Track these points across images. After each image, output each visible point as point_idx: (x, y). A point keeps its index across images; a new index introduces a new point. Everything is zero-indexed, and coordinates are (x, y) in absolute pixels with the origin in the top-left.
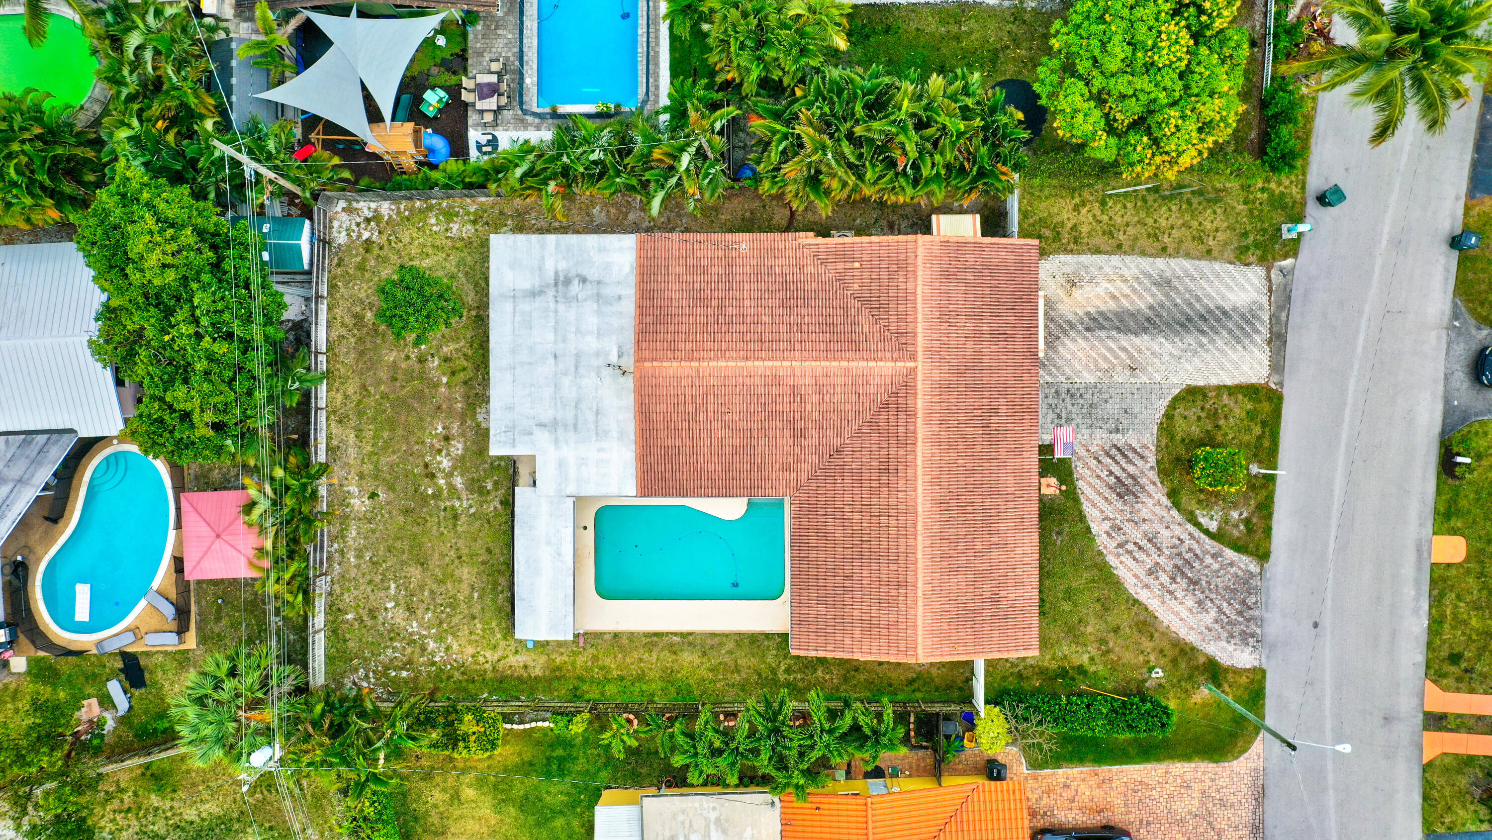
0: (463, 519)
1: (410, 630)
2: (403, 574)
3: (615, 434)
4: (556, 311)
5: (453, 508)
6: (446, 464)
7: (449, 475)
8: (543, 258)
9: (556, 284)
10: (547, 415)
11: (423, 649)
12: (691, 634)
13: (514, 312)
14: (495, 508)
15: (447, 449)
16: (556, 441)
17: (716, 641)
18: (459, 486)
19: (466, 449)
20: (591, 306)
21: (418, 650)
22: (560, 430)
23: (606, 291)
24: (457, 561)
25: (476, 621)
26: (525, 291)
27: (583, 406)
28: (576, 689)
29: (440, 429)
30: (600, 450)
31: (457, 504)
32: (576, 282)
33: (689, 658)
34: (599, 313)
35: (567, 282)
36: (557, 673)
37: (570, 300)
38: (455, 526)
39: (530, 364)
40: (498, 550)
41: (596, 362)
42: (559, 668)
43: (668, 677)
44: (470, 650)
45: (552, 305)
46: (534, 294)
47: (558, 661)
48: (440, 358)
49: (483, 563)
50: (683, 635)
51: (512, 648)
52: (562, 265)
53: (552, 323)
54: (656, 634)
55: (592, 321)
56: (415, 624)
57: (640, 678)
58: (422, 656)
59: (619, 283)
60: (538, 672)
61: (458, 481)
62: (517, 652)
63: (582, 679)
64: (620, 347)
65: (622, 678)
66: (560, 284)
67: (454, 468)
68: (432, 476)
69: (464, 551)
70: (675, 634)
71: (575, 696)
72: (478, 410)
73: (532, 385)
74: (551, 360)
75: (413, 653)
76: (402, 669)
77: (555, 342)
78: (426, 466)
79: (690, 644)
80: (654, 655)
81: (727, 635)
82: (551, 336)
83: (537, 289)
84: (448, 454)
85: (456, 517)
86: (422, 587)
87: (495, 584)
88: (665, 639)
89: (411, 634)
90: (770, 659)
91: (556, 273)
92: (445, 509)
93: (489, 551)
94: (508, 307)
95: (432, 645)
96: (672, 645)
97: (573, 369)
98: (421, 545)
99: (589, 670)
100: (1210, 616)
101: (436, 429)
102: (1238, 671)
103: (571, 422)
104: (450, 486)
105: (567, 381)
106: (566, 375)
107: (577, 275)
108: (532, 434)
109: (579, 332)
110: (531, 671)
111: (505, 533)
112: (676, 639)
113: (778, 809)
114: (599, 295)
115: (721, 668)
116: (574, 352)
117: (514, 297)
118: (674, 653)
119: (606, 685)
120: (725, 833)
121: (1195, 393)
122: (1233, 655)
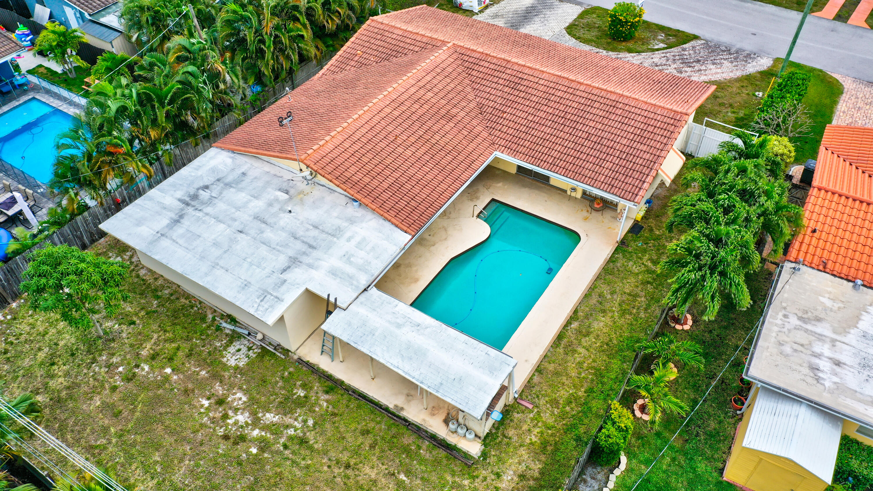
0: (311, 436)
3: (345, 224)
4: (207, 214)
5: (291, 438)
6: (242, 418)
7: (256, 422)
8: (160, 203)
9: (188, 205)
10: (281, 262)
12: (575, 312)
13: (174, 241)
14: (327, 401)
15: (230, 408)
16: (310, 266)
17: (594, 300)
18: (276, 419)
19: (247, 391)
20: (229, 193)
22: (305, 259)
23: (230, 178)
24: (349, 472)
26: (167, 226)
27: (300, 234)
29: (206, 403)
31: (291, 432)
32: (201, 192)
33: (600, 324)
34: (241, 190)
35: (195, 197)
36: (549, 448)
38: (311, 448)
39: (227, 251)
40: (371, 425)
41: (275, 209)
42: (544, 445)
43: (612, 350)
45: (199, 214)
46: (177, 221)
47: (534, 439)
49: (372, 447)
50: (574, 316)
51: (491, 477)
52: (179, 194)
53: (213, 221)
54: (560, 337)
55: (242, 197)
57: (599, 374)
59: (233, 169)
60: (537, 467)
61: (270, 418)
63: (569, 429)
65: (590, 391)
66: (190, 202)
67: (253, 414)
68: (242, 438)
69: (345, 457)
70: (568, 323)
72: (225, 360)
73: (245, 259)
74: (240, 236)
77: (229, 226)
78: (226, 437)
80: (581, 350)
81: (593, 287)
82: (221, 227)
83: (176, 217)
84: (236, 411)
85: (303, 441)
87: (406, 450)
88: (570, 333)
90: (636, 270)
91: (180, 200)
92: (286, 447)
93: (366, 432)
94: (164, 243)
96: (579, 332)
97: (263, 225)
99: (563, 416)
100: (726, 63)
101: (202, 406)
102: (773, 66)
103: (304, 248)
104: (265, 428)
105: (269, 234)
106: (262, 232)
107: (198, 189)
108: (285, 281)
109: (238, 209)
110: (529, 474)
111: (359, 407)
112: (575, 325)
113: (804, 268)
114: (226, 185)
115: (624, 306)
116: (251, 219)
117: (162, 235)
118: (588, 334)
119: (590, 409)
120: (819, 320)
121: (571, 27)
122: (761, 65)
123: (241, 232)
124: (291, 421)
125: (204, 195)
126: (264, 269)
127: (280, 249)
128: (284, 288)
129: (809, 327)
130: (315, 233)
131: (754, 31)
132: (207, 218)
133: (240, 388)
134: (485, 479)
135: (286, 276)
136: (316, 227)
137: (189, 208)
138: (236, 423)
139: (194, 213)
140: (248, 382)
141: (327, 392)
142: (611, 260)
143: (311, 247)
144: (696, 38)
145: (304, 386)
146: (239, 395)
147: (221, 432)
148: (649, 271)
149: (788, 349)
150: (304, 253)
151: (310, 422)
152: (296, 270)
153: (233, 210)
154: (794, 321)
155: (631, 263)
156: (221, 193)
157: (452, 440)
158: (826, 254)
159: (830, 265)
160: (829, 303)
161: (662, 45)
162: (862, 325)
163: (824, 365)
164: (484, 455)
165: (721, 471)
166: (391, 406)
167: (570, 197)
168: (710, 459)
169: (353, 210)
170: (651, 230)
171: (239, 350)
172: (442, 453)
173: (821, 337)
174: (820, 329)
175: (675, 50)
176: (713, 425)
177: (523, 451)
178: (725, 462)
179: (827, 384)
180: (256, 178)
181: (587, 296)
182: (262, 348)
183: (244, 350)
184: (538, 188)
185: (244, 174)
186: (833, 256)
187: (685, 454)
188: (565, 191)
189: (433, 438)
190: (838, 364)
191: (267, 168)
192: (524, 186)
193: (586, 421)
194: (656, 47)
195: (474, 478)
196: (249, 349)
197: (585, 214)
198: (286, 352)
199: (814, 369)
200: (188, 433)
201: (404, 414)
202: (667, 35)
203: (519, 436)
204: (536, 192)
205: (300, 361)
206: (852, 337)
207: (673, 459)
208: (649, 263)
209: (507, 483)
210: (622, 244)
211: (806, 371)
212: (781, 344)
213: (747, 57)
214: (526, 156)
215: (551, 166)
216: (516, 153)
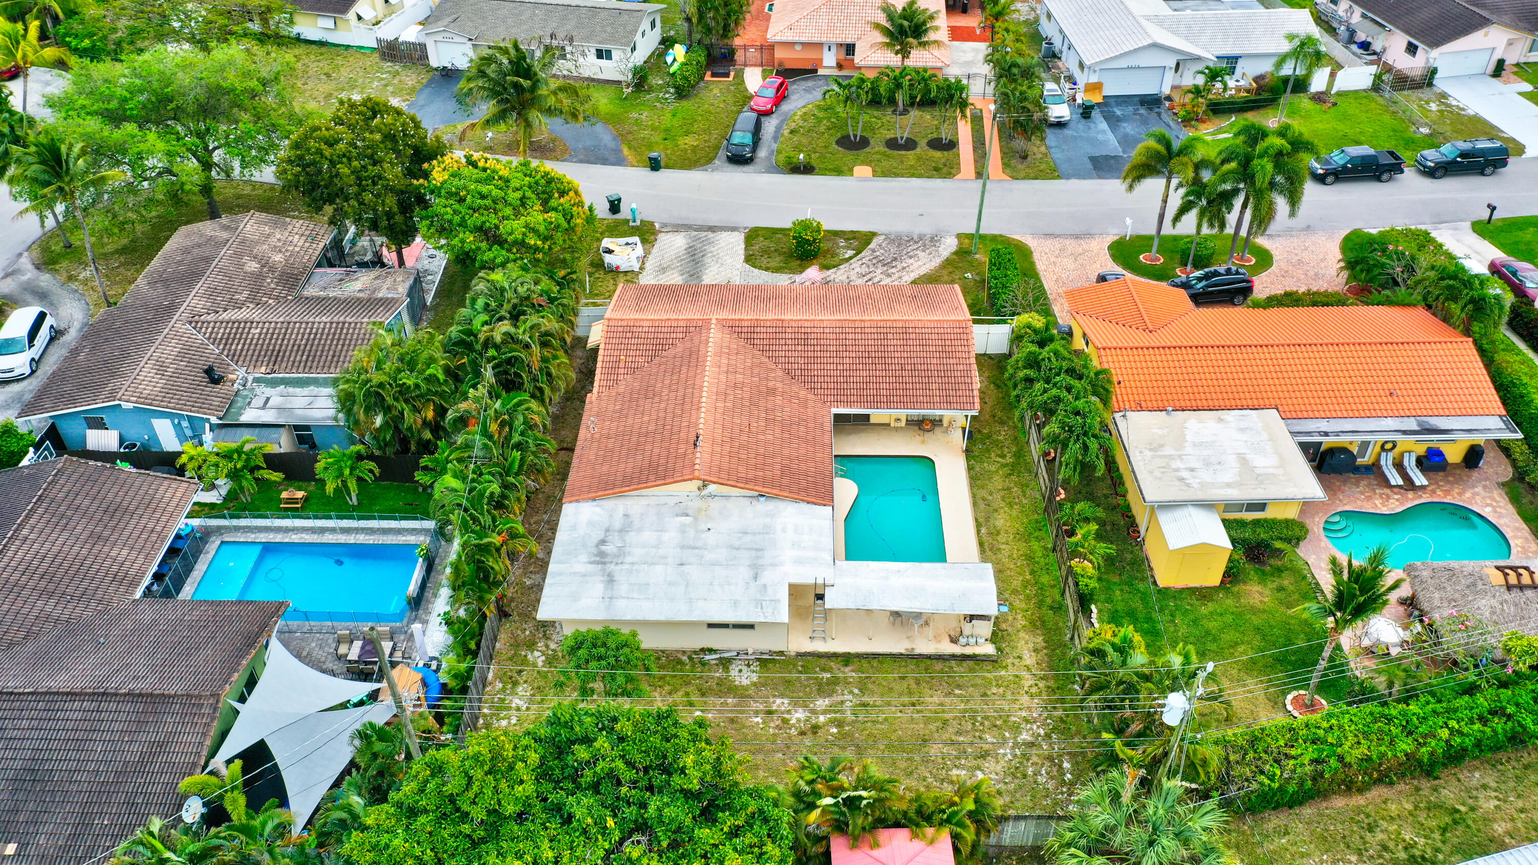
0: (866, 699)
3: (768, 520)
4: (633, 564)
5: (853, 708)
6: (800, 714)
7: (814, 712)
8: (575, 574)
9: (604, 563)
10: (744, 573)
12: (976, 520)
13: (628, 598)
14: (852, 671)
15: (782, 713)
16: (774, 565)
17: (982, 505)
18: (826, 703)
19: (782, 696)
20: (631, 537)
22: (761, 562)
23: (617, 525)
24: (918, 708)
25: (989, 693)
26: (606, 589)
27: (737, 544)
28: (1052, 608)
29: (759, 720)
30: (784, 530)
31: (848, 705)
32: (604, 548)
33: (1001, 521)
34: (640, 530)
35: (602, 554)
36: (1038, 624)
37: (622, 552)
38: (875, 707)
39: (687, 585)
40: (903, 670)
41: (691, 533)
42: (1033, 623)
43: (1025, 537)
44: (1025, 700)
45: (625, 567)
46: (610, 580)
47: (1023, 623)
49: (918, 684)
50: (978, 526)
51: (1016, 661)
52: (584, 558)
53: (646, 567)
54: (981, 544)
55: (648, 536)
56: (1002, 751)
57: (1030, 558)
59: (611, 516)
60: (1040, 639)
61: (822, 703)
62: (1020, 658)
63: (1040, 604)
64: (677, 516)
65: (1032, 572)
66: (603, 560)
67: (805, 708)
68: (815, 729)
69: (905, 700)
70: (978, 532)
71: (1060, 608)
72: (737, 683)
73: (711, 584)
74: (686, 568)
77: (666, 564)
78: (802, 733)
79: (987, 519)
80: (1003, 547)
81: (974, 496)
82: (659, 569)
83: (606, 578)
84: (789, 712)
85: (865, 705)
87: (942, 674)
88: (985, 538)
89: (1015, 756)
90: (993, 468)
91: (590, 563)
92: (856, 715)
93: (903, 677)
94: (621, 604)
95: (1025, 736)
96: (990, 534)
97: (697, 551)
99: (1028, 598)
100: (921, 254)
101: (758, 723)
102: (960, 243)
103: (754, 554)
104: (826, 711)
105: (709, 556)
106: (702, 557)
107: (597, 546)
108: (765, 586)
109: (657, 547)
110: (1039, 647)
111: (881, 663)
112: (983, 530)
113: (1128, 414)
114: (620, 531)
115: (1008, 501)
116: (678, 550)
117: (611, 598)
118: (998, 533)
119: (1043, 584)
120: (1162, 446)
121: (749, 259)
122: (949, 245)
123: (682, 565)
124: (840, 698)
125: (609, 548)
126: (737, 585)
127: (733, 563)
128: (769, 591)
129: (1159, 453)
130: (748, 538)
131: (920, 212)
132: (636, 567)
133: (775, 696)
134: (1013, 664)
135: (761, 581)
136: (746, 533)
137: (608, 565)
138: (799, 720)
139: (619, 567)
140: (776, 689)
141: (846, 665)
142: (970, 468)
143: (757, 550)
144: (874, 234)
145: (823, 670)
146: (779, 701)
147: (793, 732)
148: (1004, 466)
149: (1157, 474)
150: (757, 558)
151: (856, 691)
152: (765, 573)
153: (654, 550)
154: (1148, 454)
155: (985, 465)
156: (624, 541)
157: (968, 651)
158: (1136, 397)
159: (1143, 404)
160: (1160, 432)
161: (850, 253)
162: (1189, 438)
163: (1185, 474)
164: (999, 649)
165: (1155, 583)
166: (903, 651)
167: (897, 429)
168: (1143, 579)
169: (764, 506)
170: (980, 432)
171: (740, 671)
172: (971, 663)
173: (1171, 457)
174: (1168, 451)
175: (866, 253)
176: (1128, 556)
177: (1022, 634)
178: (1153, 576)
179: (1195, 486)
180: (642, 514)
181: (975, 504)
182: (758, 660)
183: (745, 669)
184: (862, 431)
185: (626, 515)
186: (1142, 398)
187: (1126, 584)
188: (889, 425)
189: (954, 657)
190: (1192, 470)
191: (643, 502)
192: (849, 433)
193: (1047, 594)
194: (847, 256)
195: (1006, 667)
196: (748, 665)
197: (919, 438)
198: (781, 653)
199: (1182, 479)
200: (769, 746)
201: (917, 651)
202: (847, 240)
203: (1012, 626)
204: (863, 435)
205: (800, 655)
206: (1189, 449)
207: (1122, 590)
208: (998, 459)
209: (1029, 659)
210: (968, 452)
211: (1177, 483)
212: (1151, 472)
213: (932, 241)
214: (861, 403)
215: (889, 404)
216: (849, 404)
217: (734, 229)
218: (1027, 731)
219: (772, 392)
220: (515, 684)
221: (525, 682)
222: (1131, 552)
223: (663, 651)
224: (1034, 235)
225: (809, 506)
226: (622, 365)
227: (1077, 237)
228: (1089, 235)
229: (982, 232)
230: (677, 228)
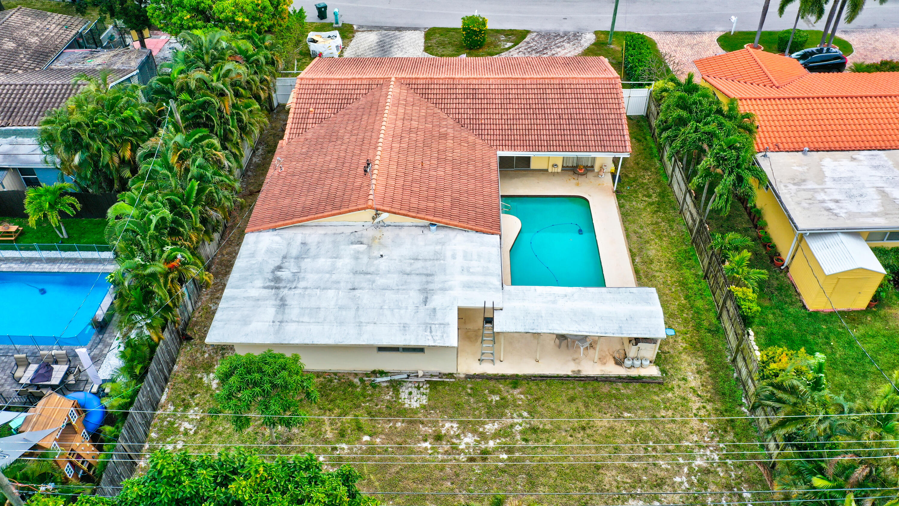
0: (535, 422)
1: (686, 485)
2: (615, 490)
3: (438, 248)
4: (306, 288)
5: (523, 433)
6: (469, 439)
7: (483, 437)
8: (248, 298)
9: (278, 288)
10: (415, 297)
11: (707, 472)
12: (630, 251)
13: (298, 322)
14: (521, 393)
15: (452, 438)
16: (444, 289)
17: (634, 238)
18: (496, 426)
19: (451, 419)
20: (307, 263)
21: (711, 478)
22: (431, 286)
23: (294, 252)
24: (588, 431)
25: (657, 415)
26: (277, 313)
27: (408, 269)
28: (709, 331)
29: (427, 445)
30: (454, 257)
31: (518, 428)
32: (279, 274)
33: (652, 251)
34: (316, 257)
35: (277, 280)
36: (698, 346)
37: (296, 277)
38: (544, 431)
39: (358, 309)
40: (571, 392)
41: (365, 259)
42: (692, 344)
43: (677, 265)
44: (694, 423)
45: (298, 291)
46: (283, 304)
47: (684, 345)
48: (338, 441)
49: (587, 406)
50: (633, 255)
51: (681, 383)
52: (259, 283)
53: (318, 291)
54: (637, 272)
55: (323, 262)
56: (677, 479)
57: (683, 284)
58: (717, 473)
59: (289, 244)
60: (702, 361)
61: (491, 427)
62: (684, 379)
63: (698, 327)
64: (352, 243)
65: (687, 297)
66: (277, 285)
67: (474, 432)
68: (485, 452)
69: (575, 422)
70: (633, 261)
71: (718, 331)
72: (407, 406)
73: (381, 308)
74: (357, 293)
75: (716, 484)
76: (740, 496)
77: (338, 289)
78: (472, 460)
79: (641, 250)
80: (658, 274)
81: (626, 230)
82: (331, 293)
83: (278, 302)
84: (458, 436)
85: (534, 430)
86: (627, 470)
87: (609, 396)
88: (640, 267)
89: (692, 484)
90: (641, 206)
91: (265, 288)
92: (526, 440)
93: (572, 400)
94: (290, 328)
95: (699, 462)
96: (644, 263)
97: (369, 276)
98: (572, 467)
99: (686, 322)
100: (566, 45)
101: (426, 449)
102: (597, 37)
103: (424, 279)
104: (496, 435)
105: (380, 281)
106: (374, 282)
107: (273, 272)
108: (435, 309)
109: (331, 272)
110: (702, 368)
111: (549, 385)
112: (637, 259)
113: (768, 153)
114: (297, 258)
115: (657, 234)
116: (351, 275)
117: (281, 322)
118: (651, 262)
119: (698, 308)
120: (804, 181)
121: (427, 49)
122: (589, 39)
123: (354, 289)
124: (510, 421)
125: (284, 274)
126: (407, 308)
127: (404, 287)
128: (439, 314)
129: (803, 187)
130: (419, 265)
131: (564, 16)
132: (308, 291)
133: (444, 419)
134: (679, 386)
135: (431, 305)
136: (417, 259)
137: (282, 290)
138: (468, 445)
139: (292, 292)
140: (445, 412)
141: (515, 388)
142: (621, 206)
143: (427, 275)
144: (528, 32)
145: (492, 392)
146: (448, 425)
147: (462, 457)
148: (651, 204)
149: (804, 205)
150: (428, 282)
151: (525, 414)
152: (435, 297)
153: (328, 276)
154: (793, 188)
155: (634, 203)
156: (300, 267)
157: (634, 373)
158: (774, 140)
159: (781, 146)
160: (800, 169)
161: (509, 44)
162: (828, 173)
163: (832, 205)
164: (663, 371)
165: (804, 307)
166: (570, 373)
167: (554, 174)
168: (792, 304)
169: (434, 234)
170: (627, 176)
171: (410, 393)
172: (637, 385)
173: (814, 190)
174: (810, 185)
175: (522, 44)
176: (775, 283)
177: (684, 356)
178: (801, 301)
179: (843, 215)
180: (319, 243)
181: (628, 237)
182: (428, 382)
183: (415, 391)
184: (524, 176)
185: (304, 244)
186: (779, 140)
187: (777, 308)
188: (547, 170)
189: (620, 379)
190: (837, 201)
191: (321, 231)
192: (512, 178)
193: (704, 317)
194: (507, 46)
195: (672, 389)
196: (418, 388)
197: (574, 181)
198: (451, 375)
199: (829, 210)
200: (437, 474)
201: (584, 373)
202: (506, 35)
203: (673, 348)
204: (525, 178)
205: (470, 377)
206: (829, 184)
207: (773, 314)
208: (645, 198)
209: (694, 381)
210: (618, 192)
211: (826, 213)
212: (799, 203)
213: (576, 36)
214: (523, 147)
215: (549, 148)
216: (513, 147)
217: (416, 29)
218: (701, 456)
219: (444, 136)
220: (187, 407)
221: (197, 405)
222: (777, 279)
223: (335, 374)
224: (656, 32)
225: (478, 234)
226: (311, 116)
227: (691, 33)
228: (701, 32)
229: (615, 29)
230: (371, 29)
